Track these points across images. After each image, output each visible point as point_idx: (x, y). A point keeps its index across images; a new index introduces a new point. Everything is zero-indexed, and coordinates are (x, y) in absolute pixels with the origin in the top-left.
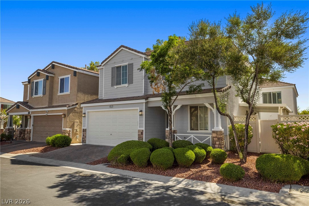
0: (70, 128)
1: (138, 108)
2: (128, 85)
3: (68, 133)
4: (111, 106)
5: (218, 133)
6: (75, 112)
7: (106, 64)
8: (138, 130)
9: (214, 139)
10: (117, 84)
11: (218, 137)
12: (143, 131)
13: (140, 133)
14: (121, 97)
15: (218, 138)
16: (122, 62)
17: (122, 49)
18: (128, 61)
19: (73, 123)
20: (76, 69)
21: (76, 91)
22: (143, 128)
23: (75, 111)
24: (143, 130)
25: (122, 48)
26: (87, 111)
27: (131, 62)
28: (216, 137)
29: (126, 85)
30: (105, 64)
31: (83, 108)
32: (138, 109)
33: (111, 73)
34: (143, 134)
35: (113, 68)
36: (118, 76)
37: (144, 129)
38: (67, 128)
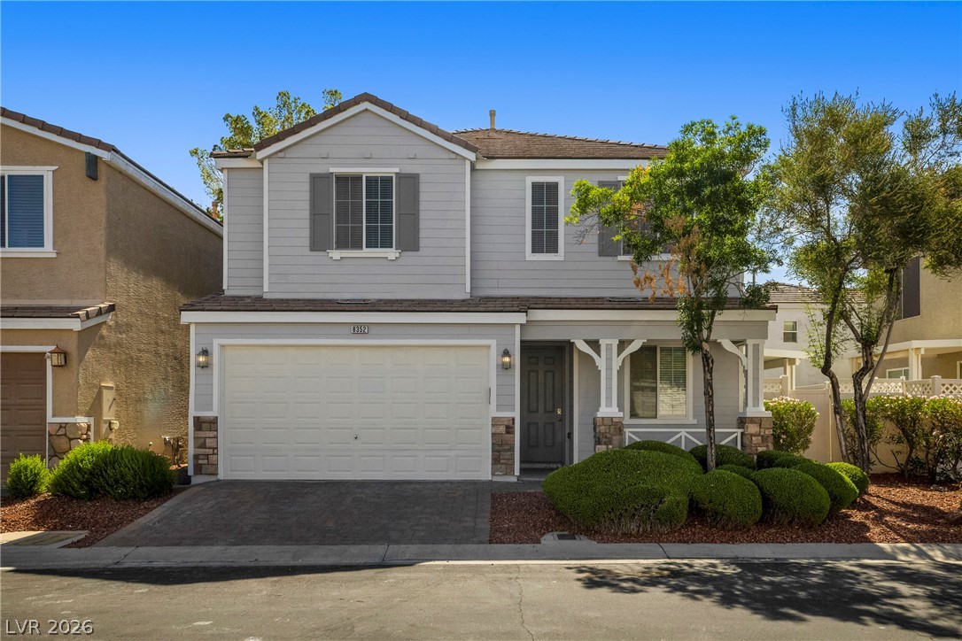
0: (88, 415)
1: (493, 343)
2: (398, 255)
3: (85, 436)
4: (359, 330)
5: (763, 423)
6: (102, 342)
7: (281, 155)
8: (493, 419)
9: (753, 438)
10: (342, 245)
11: (762, 434)
12: (514, 423)
13: (502, 429)
14: (380, 298)
15: (762, 436)
16: (365, 161)
17: (366, 110)
18: (399, 161)
19: (96, 391)
20: (99, 144)
21: (102, 248)
22: (514, 410)
23: (102, 337)
24: (513, 419)
25: (366, 105)
26: (217, 342)
27: (410, 168)
28: (759, 435)
29: (391, 253)
30: (276, 153)
31: (192, 328)
32: (489, 347)
33: (307, 196)
34: (513, 433)
35: (315, 178)
36: (347, 213)
37: (516, 414)
38: (78, 414)
